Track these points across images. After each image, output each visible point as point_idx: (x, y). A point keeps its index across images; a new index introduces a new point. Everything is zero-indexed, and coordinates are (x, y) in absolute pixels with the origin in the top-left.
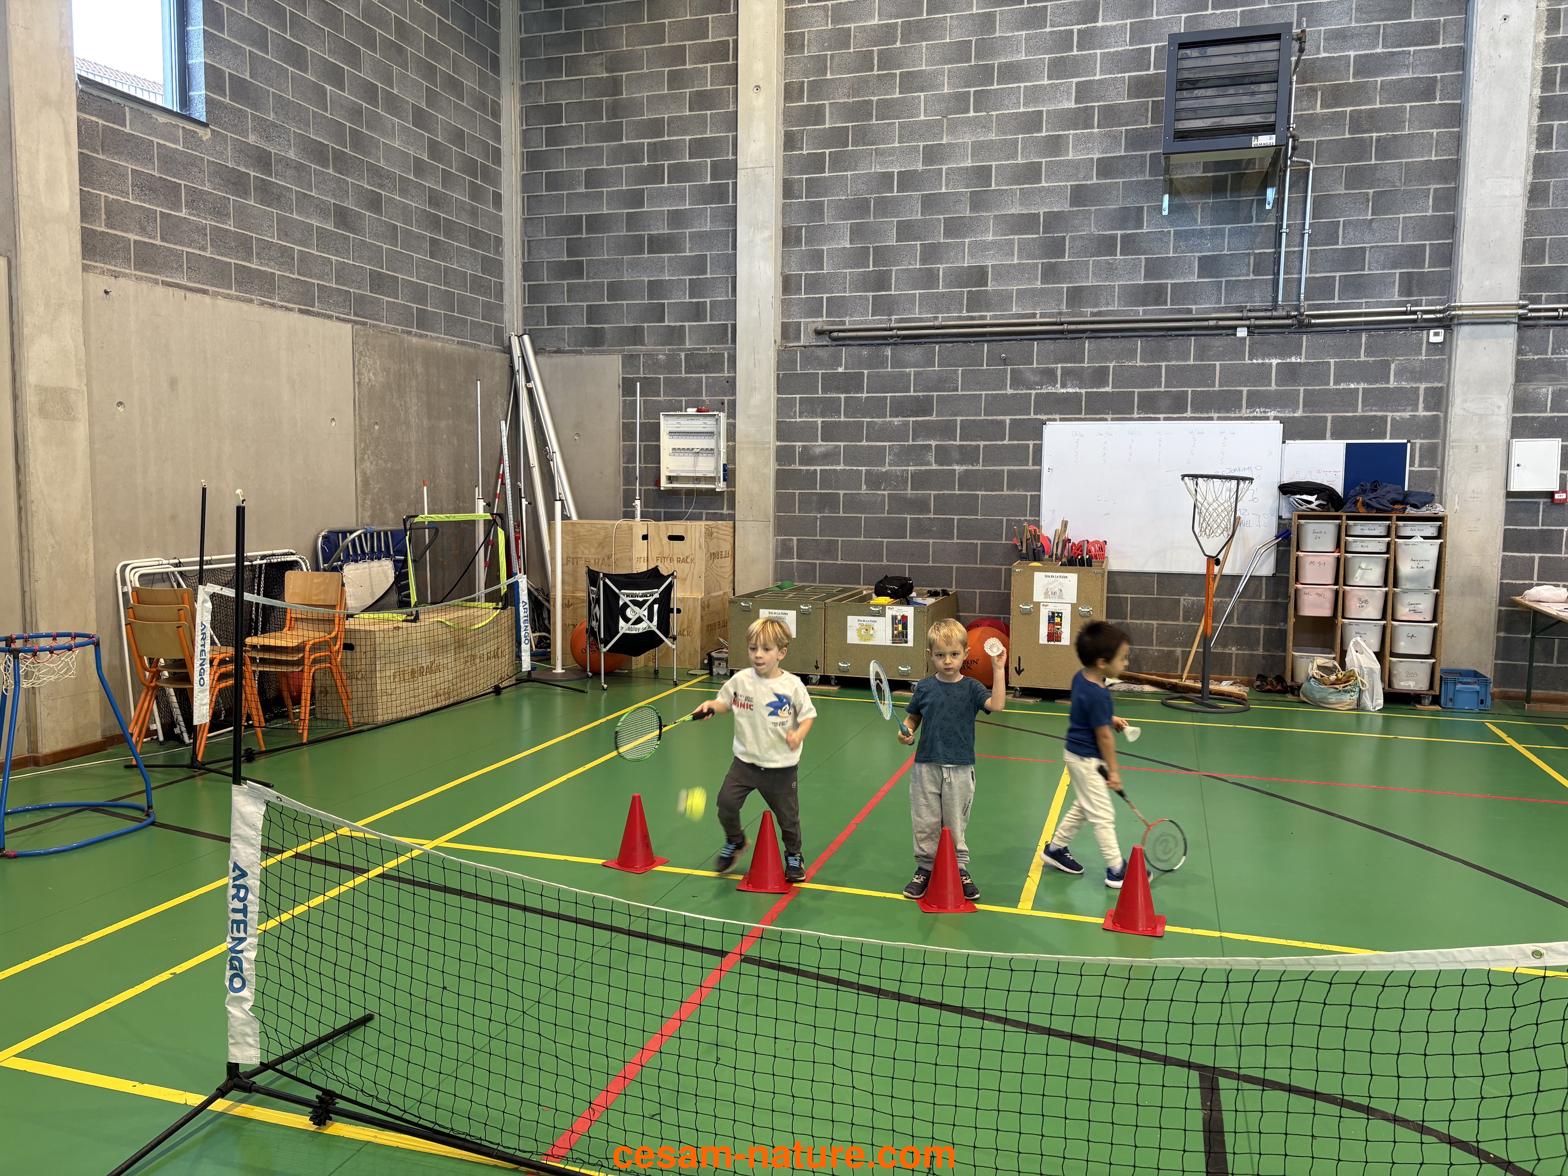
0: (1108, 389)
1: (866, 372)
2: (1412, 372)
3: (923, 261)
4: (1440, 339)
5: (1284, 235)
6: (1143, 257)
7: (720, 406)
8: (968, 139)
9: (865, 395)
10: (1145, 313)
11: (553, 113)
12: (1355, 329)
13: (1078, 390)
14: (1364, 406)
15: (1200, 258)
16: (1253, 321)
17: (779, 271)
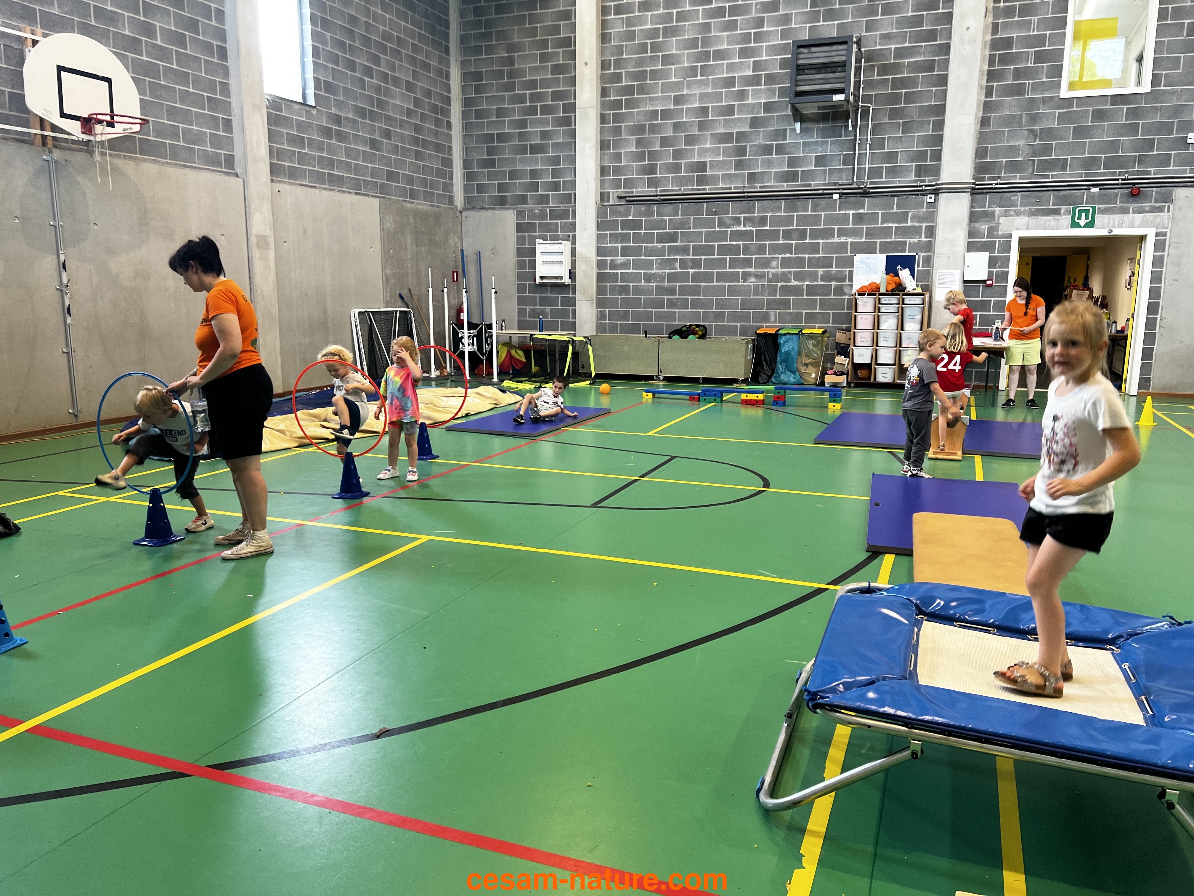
0: (767, 228)
1: (643, 219)
2: (919, 217)
3: (674, 159)
4: (932, 200)
5: (857, 145)
6: (786, 156)
7: (567, 239)
8: (697, 92)
9: (643, 231)
10: (787, 186)
11: (478, 76)
12: (893, 194)
13: (751, 228)
14: (895, 235)
15: (816, 157)
16: (841, 191)
17: (599, 164)
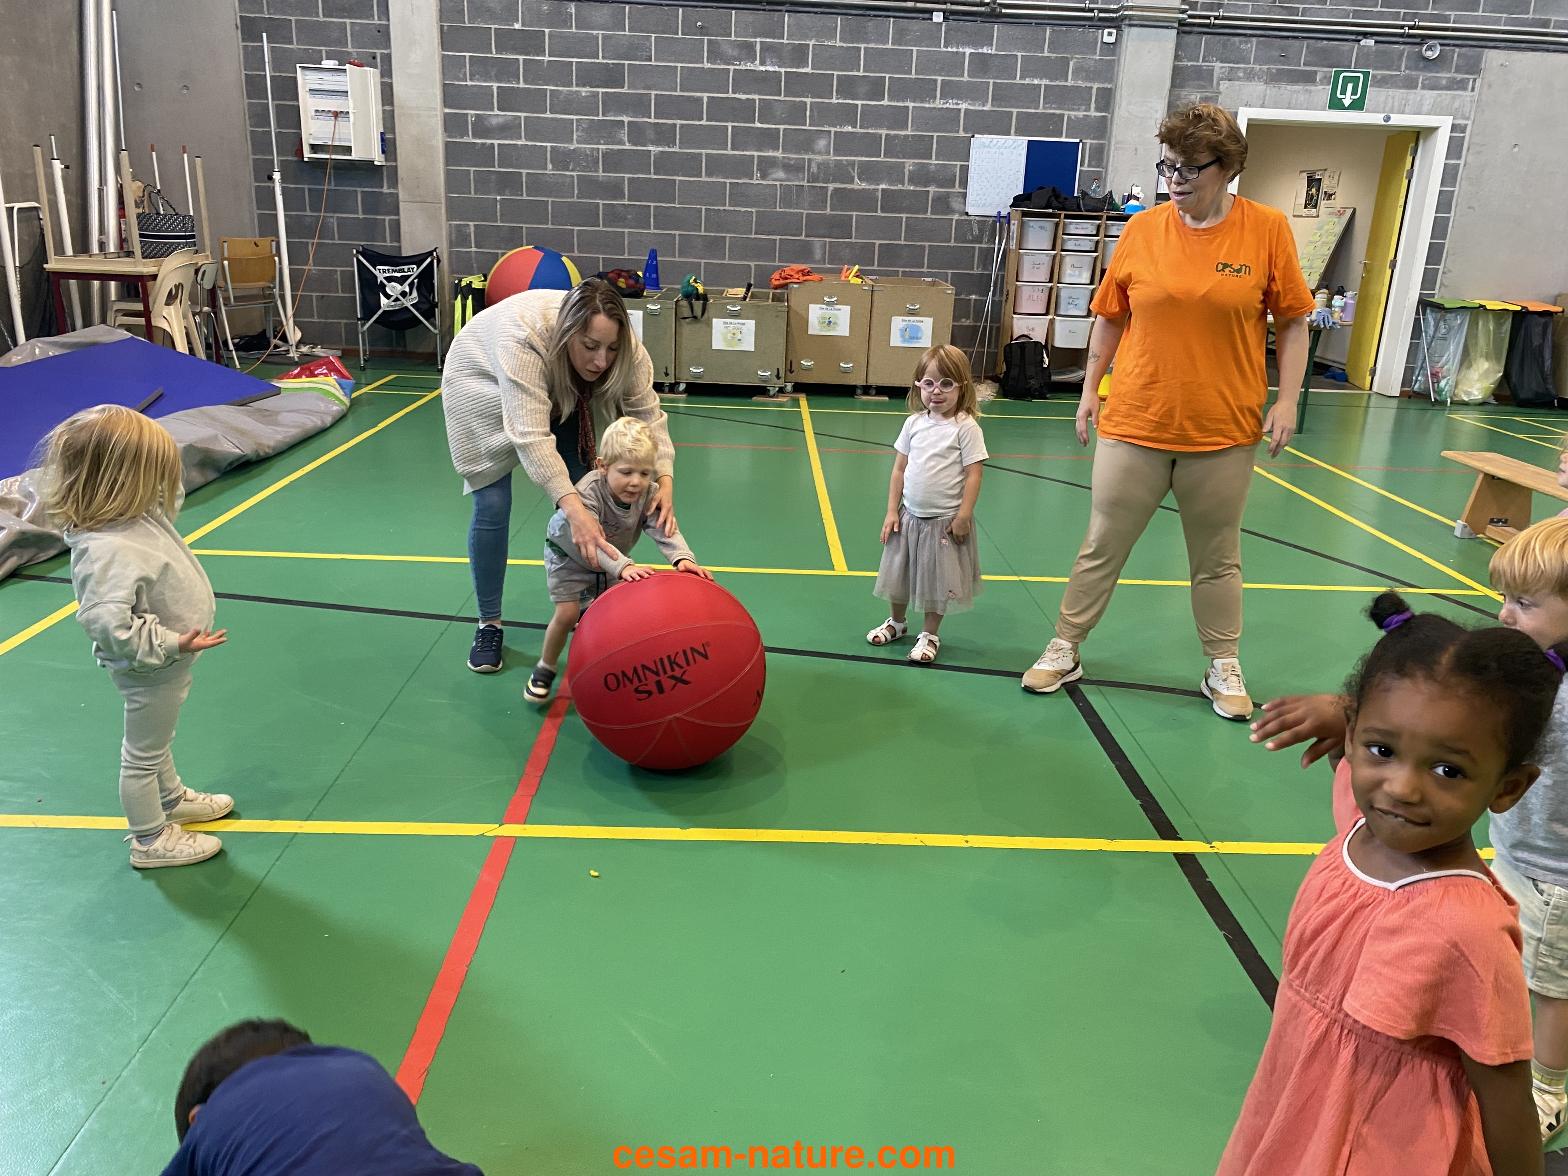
0: (808, 70)
1: (547, 31)
2: (1087, 71)
4: (1112, 39)
7: (370, 62)
9: (547, 58)
12: (1040, 23)
13: (776, 69)
14: (1045, 103)
16: (949, 6)
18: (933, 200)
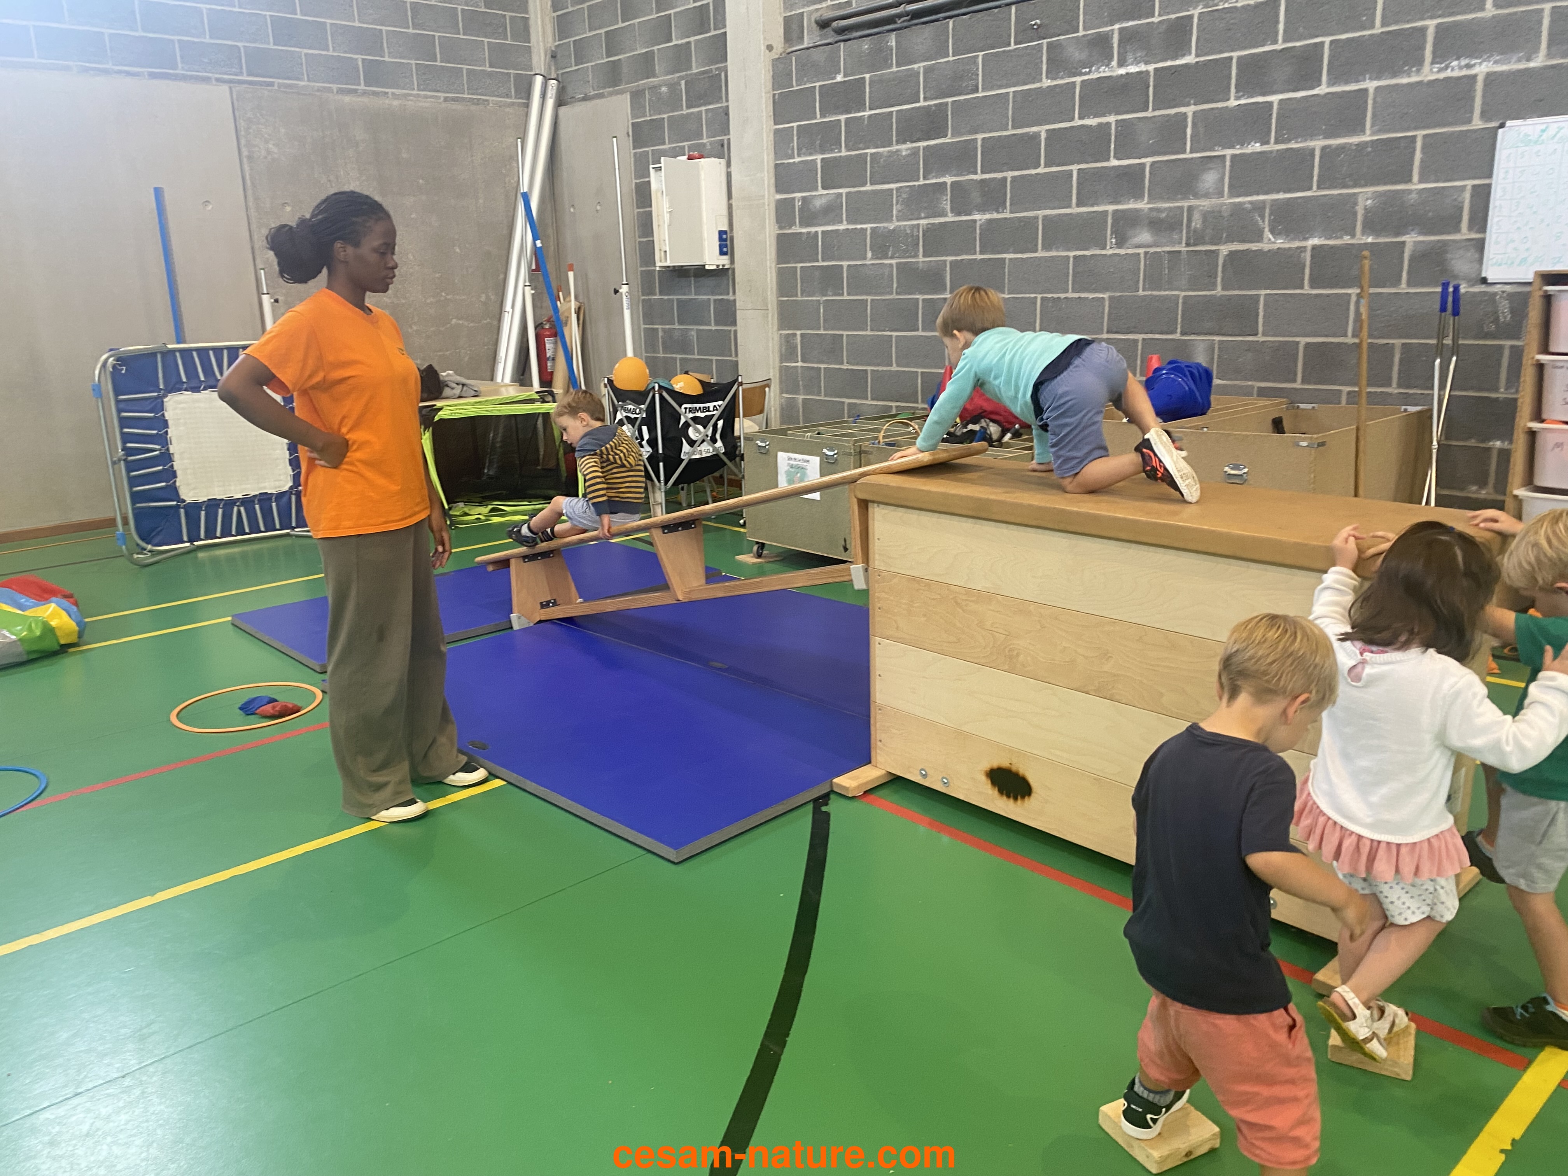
0: (1191, 59)
1: (868, 77)
7: (718, 151)
9: (867, 113)
13: (1143, 67)
18: (1412, 259)
